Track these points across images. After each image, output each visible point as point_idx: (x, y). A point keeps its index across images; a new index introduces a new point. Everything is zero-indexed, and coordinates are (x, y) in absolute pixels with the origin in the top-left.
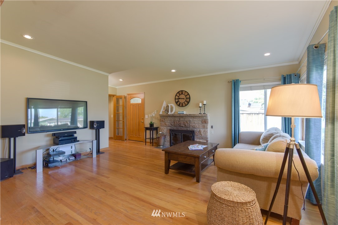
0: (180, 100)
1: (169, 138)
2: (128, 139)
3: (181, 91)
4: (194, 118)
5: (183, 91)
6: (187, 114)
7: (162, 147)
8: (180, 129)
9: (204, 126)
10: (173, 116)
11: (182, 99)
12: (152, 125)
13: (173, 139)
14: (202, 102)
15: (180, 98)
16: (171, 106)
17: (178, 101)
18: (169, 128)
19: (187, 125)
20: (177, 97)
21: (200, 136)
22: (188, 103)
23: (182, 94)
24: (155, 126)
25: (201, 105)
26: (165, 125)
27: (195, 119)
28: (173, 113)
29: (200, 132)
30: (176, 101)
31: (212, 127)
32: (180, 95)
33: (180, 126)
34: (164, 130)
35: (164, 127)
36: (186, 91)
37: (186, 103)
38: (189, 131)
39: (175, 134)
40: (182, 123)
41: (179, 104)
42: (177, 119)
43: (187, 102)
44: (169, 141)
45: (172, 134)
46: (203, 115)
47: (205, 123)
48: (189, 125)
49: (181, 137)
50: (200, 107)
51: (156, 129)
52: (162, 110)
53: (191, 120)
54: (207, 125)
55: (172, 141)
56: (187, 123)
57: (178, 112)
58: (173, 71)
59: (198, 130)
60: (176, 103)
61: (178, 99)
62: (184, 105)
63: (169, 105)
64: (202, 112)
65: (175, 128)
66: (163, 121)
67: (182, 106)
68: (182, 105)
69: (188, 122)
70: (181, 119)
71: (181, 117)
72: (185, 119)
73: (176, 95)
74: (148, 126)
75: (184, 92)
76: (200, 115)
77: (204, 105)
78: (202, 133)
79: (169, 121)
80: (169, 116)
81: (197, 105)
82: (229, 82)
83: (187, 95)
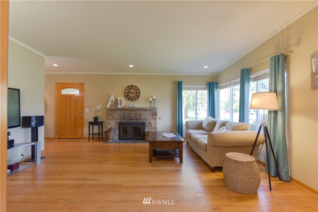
0: (130, 95)
1: (118, 132)
2: (56, 138)
3: (131, 86)
4: (144, 111)
5: (133, 85)
6: (138, 108)
7: (111, 141)
8: (130, 121)
9: (154, 118)
10: (123, 109)
11: (132, 93)
12: (96, 119)
13: (122, 132)
14: (152, 97)
15: (130, 93)
16: (120, 99)
17: (128, 95)
18: (118, 121)
19: (138, 117)
20: (126, 91)
21: (151, 126)
22: (138, 97)
23: (132, 88)
24: (99, 120)
25: (151, 100)
26: (113, 119)
27: (145, 112)
28: (122, 106)
29: (150, 123)
30: (126, 95)
31: (160, 118)
32: (130, 89)
33: (130, 119)
34: (112, 124)
35: (112, 121)
36: (136, 86)
38: (140, 123)
39: (125, 127)
40: (133, 116)
41: (128, 97)
42: (127, 112)
43: (137, 96)
44: (118, 135)
45: (122, 127)
46: (154, 108)
47: (155, 115)
48: (140, 118)
49: (132, 129)
50: (150, 101)
51: (102, 123)
52: (110, 103)
53: (142, 113)
54: (157, 117)
55: (121, 134)
56: (138, 115)
57: (129, 106)
58: (131, 66)
59: (149, 121)
60: (126, 96)
61: (128, 93)
62: (134, 99)
64: (152, 106)
65: (125, 121)
66: (110, 115)
67: (132, 100)
68: (132, 99)
69: (139, 115)
70: (132, 112)
71: (131, 110)
72: (136, 113)
73: (126, 89)
74: (93, 120)
75: (134, 87)
76: (150, 108)
77: (154, 99)
78: (152, 124)
79: (117, 115)
80: (119, 109)
81: (147, 100)
82: (174, 82)
83: (138, 90)
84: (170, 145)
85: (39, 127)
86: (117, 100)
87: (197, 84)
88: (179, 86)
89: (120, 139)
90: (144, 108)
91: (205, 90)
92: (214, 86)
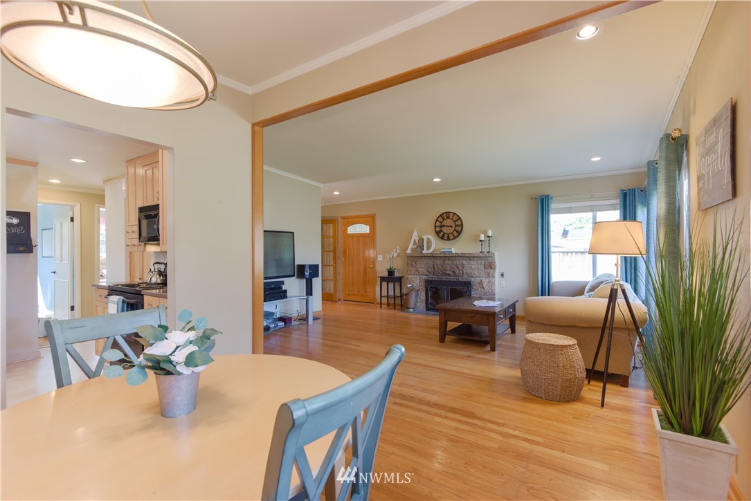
0: (445, 229)
1: (424, 295)
2: (342, 300)
3: (446, 213)
4: (470, 260)
5: (449, 212)
6: (457, 253)
7: (411, 310)
8: (444, 278)
9: (489, 274)
10: (432, 257)
11: (448, 226)
12: (391, 272)
13: (431, 297)
14: (485, 232)
15: (444, 226)
16: (428, 238)
17: (441, 231)
18: (424, 277)
19: (457, 271)
20: (438, 224)
21: (482, 289)
22: (459, 233)
23: (448, 217)
24: (396, 275)
25: (482, 237)
26: (416, 273)
27: (472, 262)
28: (431, 251)
29: (481, 283)
30: (438, 230)
31: (502, 275)
32: (444, 219)
33: (445, 274)
34: (415, 282)
35: (415, 276)
36: (455, 214)
37: (455, 234)
38: (461, 282)
39: (435, 288)
40: (449, 268)
41: (441, 235)
42: (439, 262)
43: (457, 231)
44: (424, 301)
45: (431, 287)
46: (487, 255)
47: (491, 268)
48: (461, 272)
49: (447, 292)
50: (481, 241)
51: (400, 279)
52: (411, 246)
53: (465, 263)
54: (494, 272)
55: (430, 300)
56: (458, 268)
57: (442, 250)
58: (437, 180)
59: (478, 280)
60: (437, 233)
61: (441, 226)
62: (451, 237)
63: (425, 238)
64: (485, 250)
65: (435, 278)
66: (412, 265)
67: (448, 239)
68: (448, 237)
69: (460, 267)
70: (447, 262)
71: (447, 258)
72: (455, 262)
73: (437, 220)
74: (386, 274)
75: (451, 215)
76: (481, 255)
77: (489, 237)
78: (485, 285)
79: (423, 266)
80: (425, 257)
81: (476, 238)
82: (532, 199)
83: (457, 220)
84: (473, 317)
85: (313, 279)
86: (423, 240)
87: (592, 198)
88: (542, 206)
89: (428, 309)
90: (469, 254)
92: (637, 199)
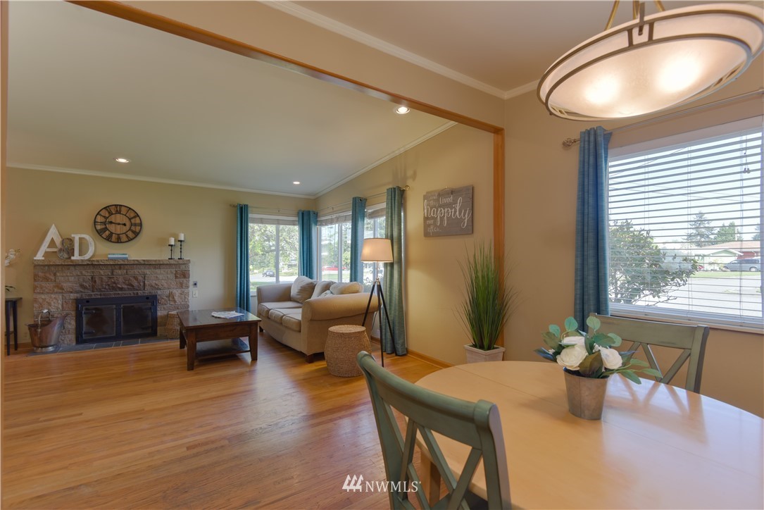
0: (112, 228)
1: (74, 323)
3: (116, 205)
4: (155, 268)
5: (121, 206)
6: (138, 261)
7: (51, 349)
8: (112, 294)
9: (181, 284)
10: (91, 265)
11: (119, 224)
13: (87, 323)
14: (176, 236)
15: (111, 223)
16: (81, 239)
18: (73, 296)
19: (135, 283)
20: (99, 219)
21: (172, 303)
22: (137, 234)
23: (119, 212)
25: (172, 241)
26: (56, 290)
27: (158, 271)
28: (87, 257)
29: (171, 296)
30: (99, 227)
31: (195, 284)
33: (114, 289)
34: (55, 304)
35: (53, 296)
36: (130, 208)
37: (130, 234)
38: (142, 297)
39: (95, 309)
40: (121, 280)
41: (106, 234)
42: (104, 272)
43: (134, 232)
44: (73, 331)
45: (86, 309)
46: (181, 262)
47: (185, 277)
48: (142, 284)
49: (118, 312)
50: (172, 246)
52: (44, 249)
53: (148, 272)
54: (188, 281)
55: (85, 328)
56: (136, 279)
57: (109, 256)
58: (122, 160)
59: (167, 292)
60: (100, 232)
61: (104, 223)
62: (124, 238)
63: (77, 237)
64: (176, 256)
65: (96, 295)
66: (47, 279)
67: (119, 241)
68: (119, 238)
69: (140, 278)
70: (118, 272)
71: (117, 267)
72: (131, 272)
73: (98, 214)
75: (124, 210)
76: (172, 262)
77: (181, 241)
78: (176, 298)
79: (72, 279)
80: (76, 265)
81: (162, 242)
82: (231, 205)
83: (135, 217)
86: (71, 241)
87: (279, 212)
88: (241, 215)
89: (80, 340)
90: (155, 261)
91: (294, 225)
92: (312, 219)
